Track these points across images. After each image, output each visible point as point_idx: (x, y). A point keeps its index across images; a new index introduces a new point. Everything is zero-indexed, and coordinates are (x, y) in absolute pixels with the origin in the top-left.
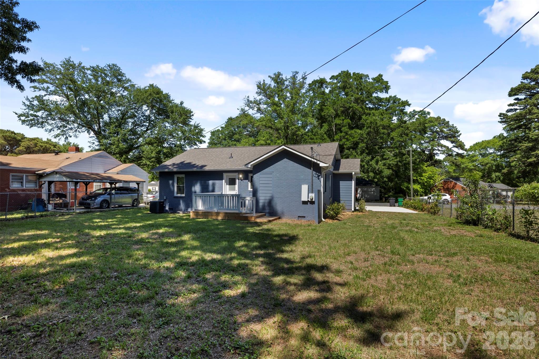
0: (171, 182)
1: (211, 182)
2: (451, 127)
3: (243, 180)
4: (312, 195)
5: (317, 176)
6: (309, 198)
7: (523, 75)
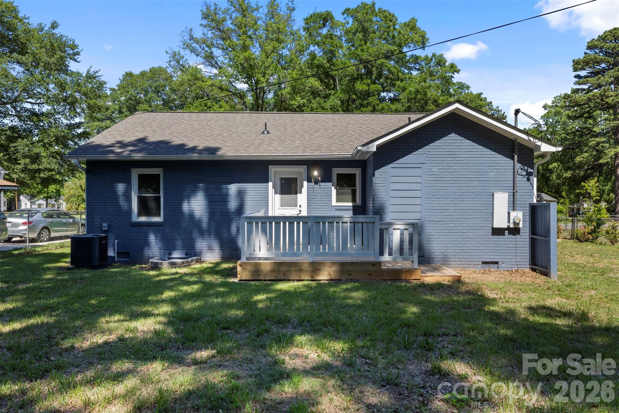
0: (121, 188)
1: (233, 188)
2: (495, 110)
3: (323, 181)
4: (519, 216)
5: (524, 173)
6: (512, 221)
7: (588, 43)
